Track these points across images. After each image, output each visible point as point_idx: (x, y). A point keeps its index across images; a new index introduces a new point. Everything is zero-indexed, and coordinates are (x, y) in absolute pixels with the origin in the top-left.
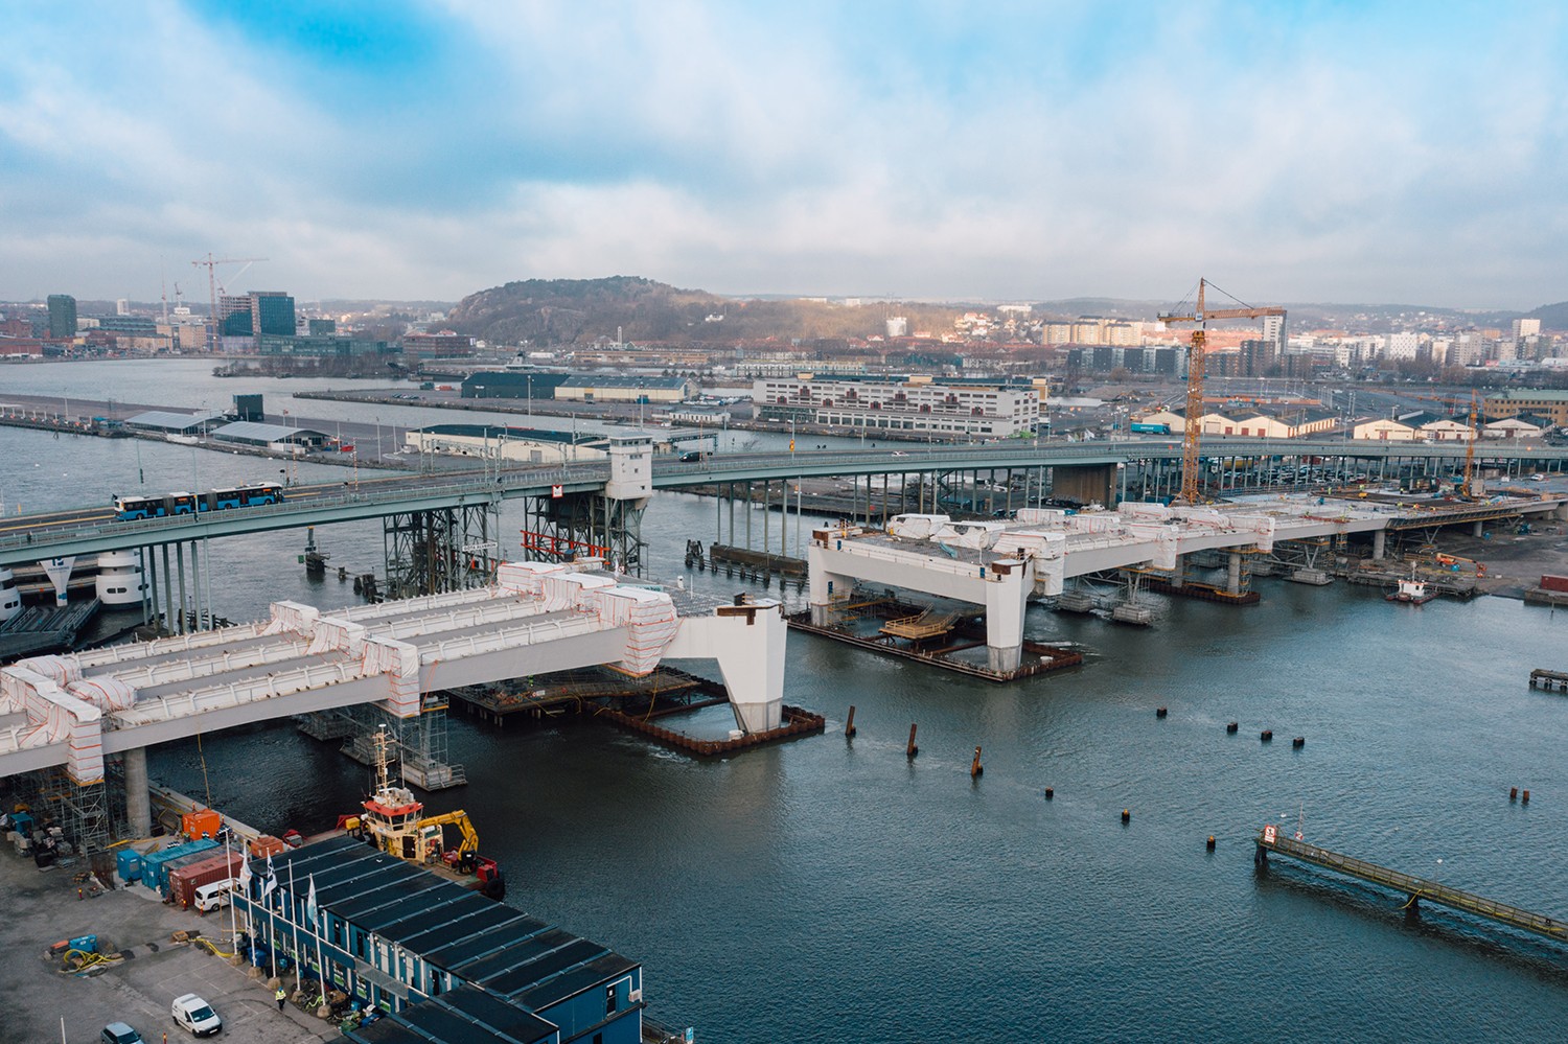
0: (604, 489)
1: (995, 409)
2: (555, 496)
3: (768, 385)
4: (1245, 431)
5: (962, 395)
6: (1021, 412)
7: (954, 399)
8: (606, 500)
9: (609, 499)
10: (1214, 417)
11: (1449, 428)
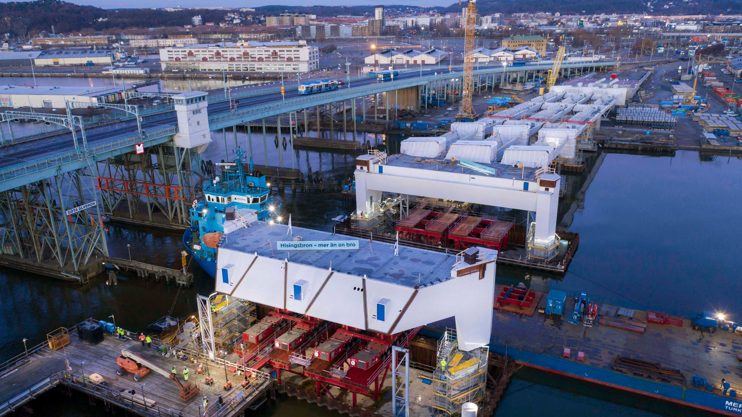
0: (172, 140)
1: (299, 58)
2: (138, 152)
3: (168, 51)
4: (415, 61)
5: (280, 51)
6: (312, 58)
7: (276, 53)
8: (175, 149)
9: (178, 148)
10: (400, 55)
11: (502, 55)
